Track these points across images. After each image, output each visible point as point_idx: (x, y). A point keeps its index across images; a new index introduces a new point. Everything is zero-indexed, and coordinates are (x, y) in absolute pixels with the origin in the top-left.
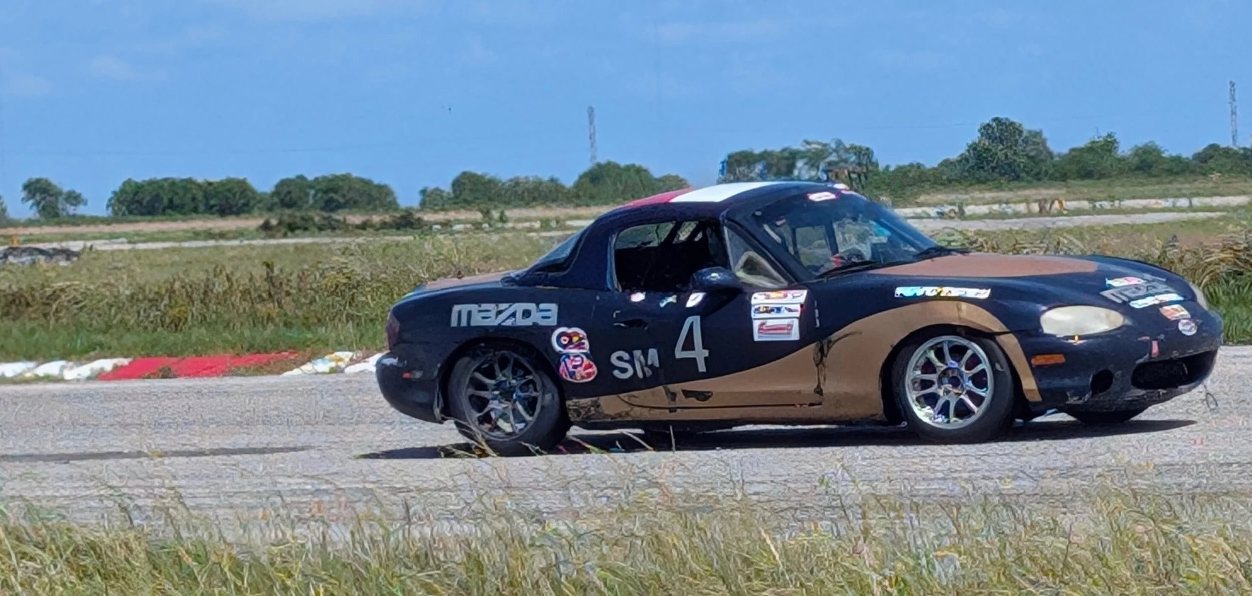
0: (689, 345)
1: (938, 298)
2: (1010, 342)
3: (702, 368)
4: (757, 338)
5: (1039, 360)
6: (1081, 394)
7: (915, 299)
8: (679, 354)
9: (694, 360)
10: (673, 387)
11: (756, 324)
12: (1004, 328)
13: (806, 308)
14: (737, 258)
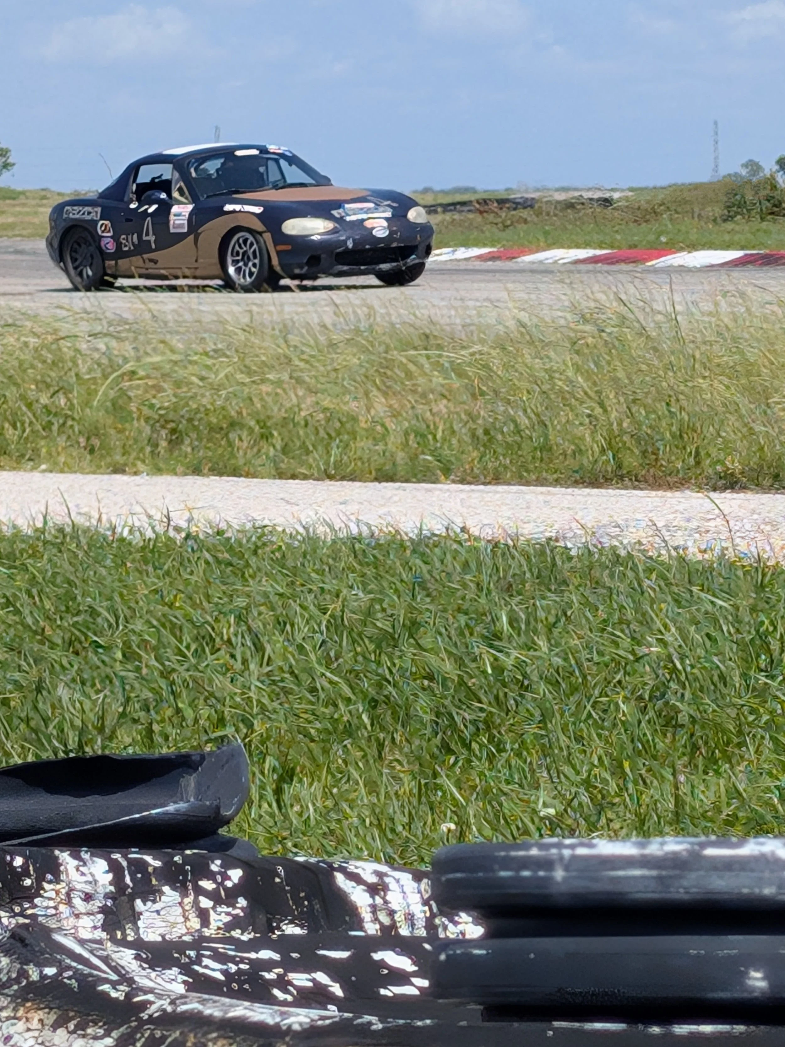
0: (147, 234)
1: (240, 211)
2: (268, 236)
3: (153, 246)
4: (172, 230)
5: (280, 248)
6: (302, 268)
7: (234, 212)
8: (145, 238)
9: (149, 241)
10: (145, 256)
11: (171, 222)
12: (264, 229)
13: (191, 214)
14: (176, 184)
